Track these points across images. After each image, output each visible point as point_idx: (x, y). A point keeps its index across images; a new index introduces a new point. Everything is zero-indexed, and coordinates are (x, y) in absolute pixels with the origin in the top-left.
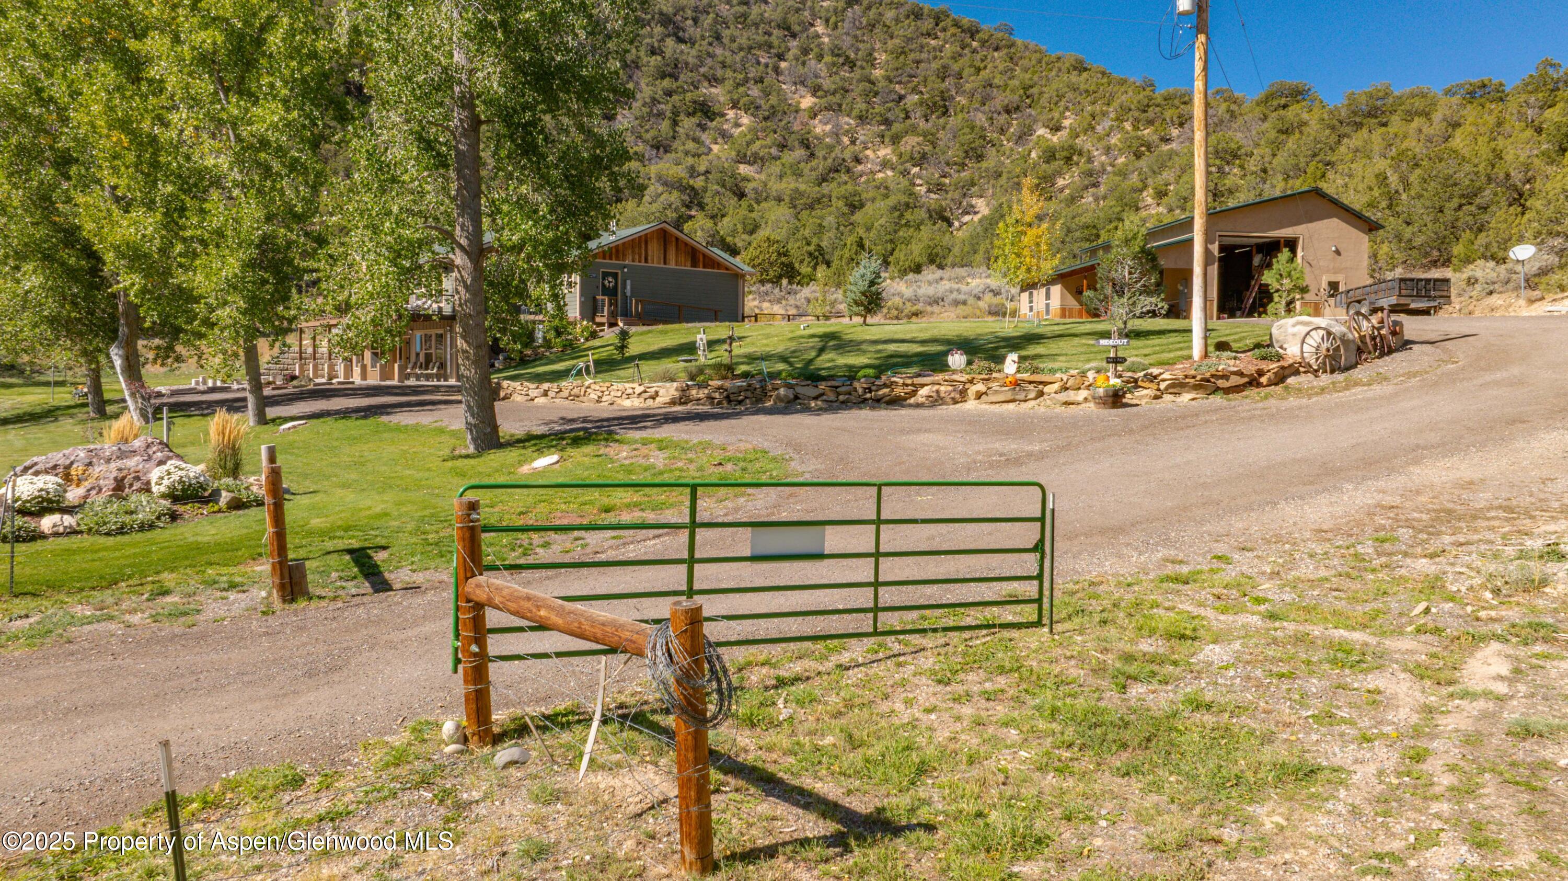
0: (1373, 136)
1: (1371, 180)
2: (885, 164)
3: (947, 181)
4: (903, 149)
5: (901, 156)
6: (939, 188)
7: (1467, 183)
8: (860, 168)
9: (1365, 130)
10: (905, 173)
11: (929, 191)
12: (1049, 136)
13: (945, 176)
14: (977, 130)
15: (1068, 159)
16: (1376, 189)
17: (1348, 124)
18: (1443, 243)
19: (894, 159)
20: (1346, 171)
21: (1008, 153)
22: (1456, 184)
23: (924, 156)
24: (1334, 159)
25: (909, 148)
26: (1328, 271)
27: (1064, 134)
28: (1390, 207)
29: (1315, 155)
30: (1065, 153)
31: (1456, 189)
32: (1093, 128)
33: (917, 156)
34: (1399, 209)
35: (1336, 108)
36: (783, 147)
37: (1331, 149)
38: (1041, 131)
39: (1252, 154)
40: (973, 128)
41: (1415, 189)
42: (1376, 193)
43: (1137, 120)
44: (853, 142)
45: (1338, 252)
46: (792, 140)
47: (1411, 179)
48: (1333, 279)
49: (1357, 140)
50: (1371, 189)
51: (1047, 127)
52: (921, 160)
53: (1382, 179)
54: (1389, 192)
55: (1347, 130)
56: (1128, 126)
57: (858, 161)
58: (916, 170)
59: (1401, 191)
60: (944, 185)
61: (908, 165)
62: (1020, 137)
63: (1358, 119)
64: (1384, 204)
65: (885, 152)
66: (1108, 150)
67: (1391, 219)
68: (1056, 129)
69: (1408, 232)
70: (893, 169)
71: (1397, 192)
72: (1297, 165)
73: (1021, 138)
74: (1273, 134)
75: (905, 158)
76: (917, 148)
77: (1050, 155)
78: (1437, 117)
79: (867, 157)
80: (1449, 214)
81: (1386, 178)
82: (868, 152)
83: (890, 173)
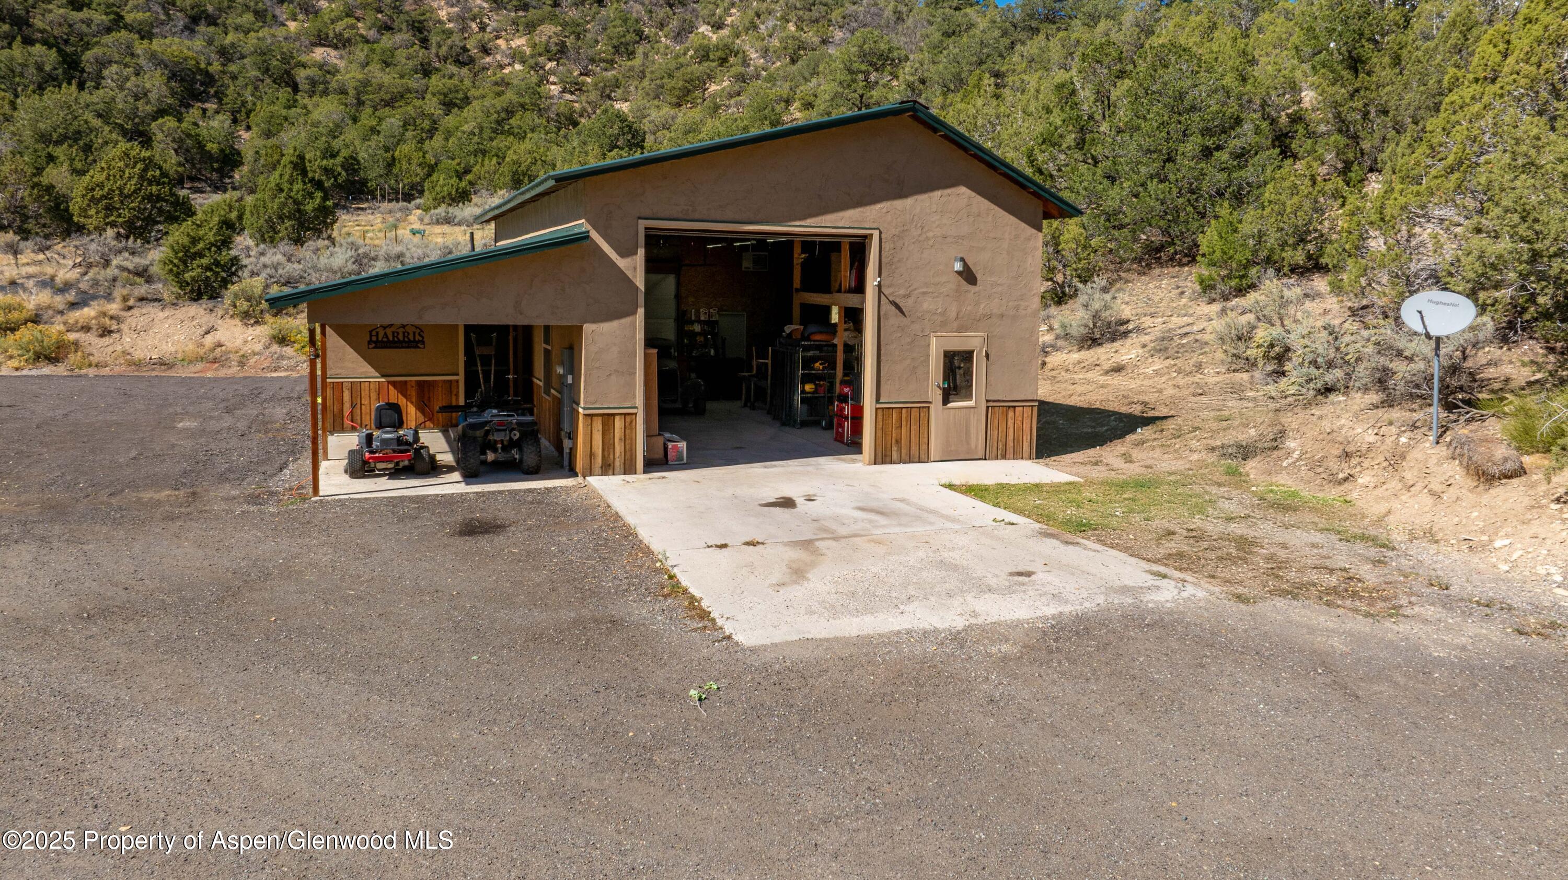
0: (1051, 44)
1: (1048, 96)
2: (516, 56)
3: (589, 80)
4: (537, 39)
5: (534, 46)
6: (577, 88)
7: (1214, 108)
8: (488, 59)
9: (1041, 37)
10: (537, 67)
11: (564, 91)
12: (710, 34)
13: (587, 75)
14: (629, 23)
15: (723, 61)
16: (1056, 111)
17: (1023, 29)
18: (1176, 220)
19: (528, 51)
20: (1018, 84)
21: (662, 50)
22: (1193, 108)
23: (562, 49)
24: (1004, 69)
25: (544, 38)
26: (944, 325)
27: (725, 32)
28: (1080, 144)
29: (981, 63)
30: (719, 54)
31: (1196, 117)
32: (756, 27)
33: (554, 49)
34: (1097, 150)
35: (1009, 8)
36: (387, 28)
37: (1001, 55)
38: (704, 29)
39: (907, 59)
40: (625, 21)
41: (1123, 114)
42: (1057, 118)
43: (801, 19)
44: (483, 28)
45: (968, 276)
46: (400, 22)
47: (1115, 94)
48: (957, 343)
49: (1032, 47)
50: (1049, 111)
51: (708, 24)
52: (560, 52)
53: (1067, 94)
54: (1079, 117)
55: (1023, 36)
56: (792, 27)
57: (486, 51)
58: (551, 65)
59: (1098, 117)
60: (583, 84)
61: (541, 60)
62: (678, 34)
63: (1034, 24)
64: (1070, 139)
65: (520, 42)
66: (765, 52)
67: (1083, 168)
68: (718, 26)
69: (1114, 197)
70: (523, 62)
71: (1091, 117)
72: (959, 74)
73: (680, 35)
74: (937, 36)
75: (541, 49)
76: (555, 40)
77: (704, 54)
78: (1128, 19)
79: (497, 47)
80: (1186, 165)
81: (1073, 92)
82: (500, 42)
83: (518, 67)
